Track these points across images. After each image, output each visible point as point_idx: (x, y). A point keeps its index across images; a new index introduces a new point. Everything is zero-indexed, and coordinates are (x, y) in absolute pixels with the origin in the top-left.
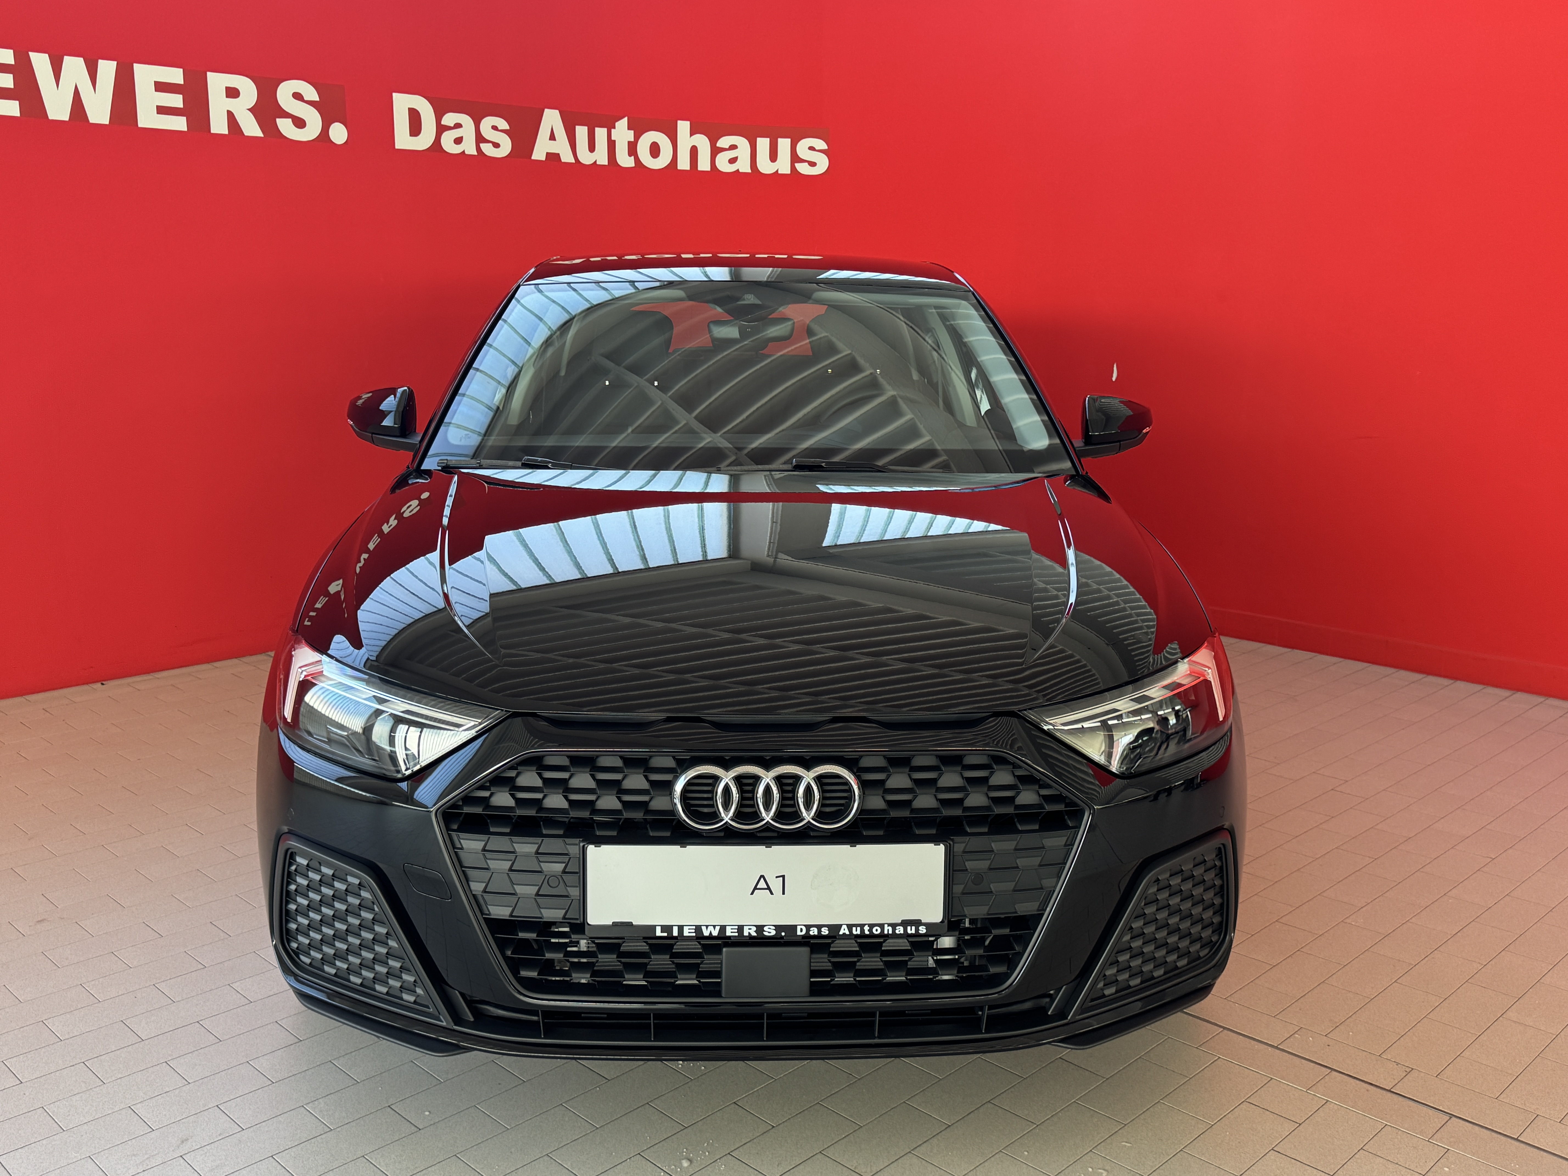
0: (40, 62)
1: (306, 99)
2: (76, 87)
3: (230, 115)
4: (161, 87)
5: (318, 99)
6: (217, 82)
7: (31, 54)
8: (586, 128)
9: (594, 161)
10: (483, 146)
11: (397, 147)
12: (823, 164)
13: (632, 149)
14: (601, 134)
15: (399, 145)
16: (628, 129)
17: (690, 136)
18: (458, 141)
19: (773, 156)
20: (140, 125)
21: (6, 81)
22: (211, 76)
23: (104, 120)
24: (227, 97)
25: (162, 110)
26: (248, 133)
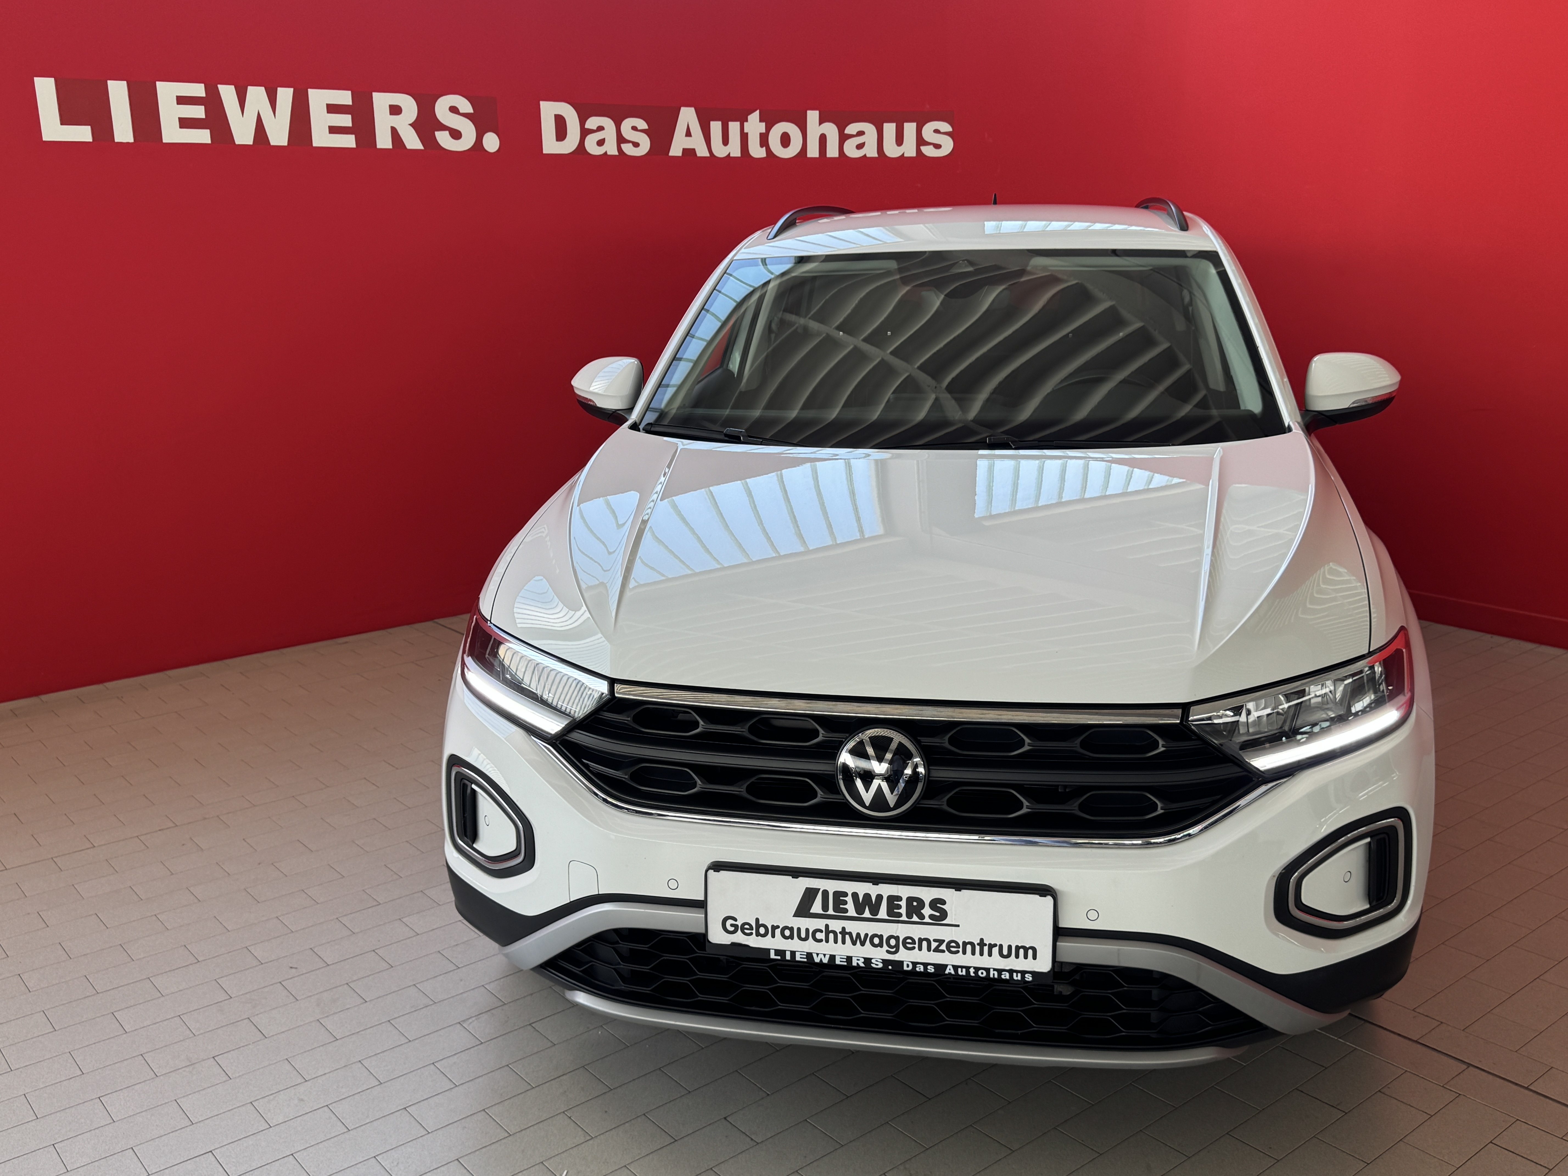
0: (227, 93)
1: (461, 111)
2: (259, 115)
4: (332, 109)
5: (471, 111)
6: (381, 101)
7: (219, 86)
8: (720, 123)
9: (728, 153)
10: (624, 147)
11: (545, 152)
12: (947, 146)
13: (764, 140)
14: (734, 127)
15: (547, 150)
16: (761, 121)
17: (820, 124)
18: (601, 143)
19: (900, 140)
20: (315, 145)
21: (198, 112)
22: (376, 96)
23: (284, 142)
24: (391, 114)
25: (333, 130)
26: (409, 146)
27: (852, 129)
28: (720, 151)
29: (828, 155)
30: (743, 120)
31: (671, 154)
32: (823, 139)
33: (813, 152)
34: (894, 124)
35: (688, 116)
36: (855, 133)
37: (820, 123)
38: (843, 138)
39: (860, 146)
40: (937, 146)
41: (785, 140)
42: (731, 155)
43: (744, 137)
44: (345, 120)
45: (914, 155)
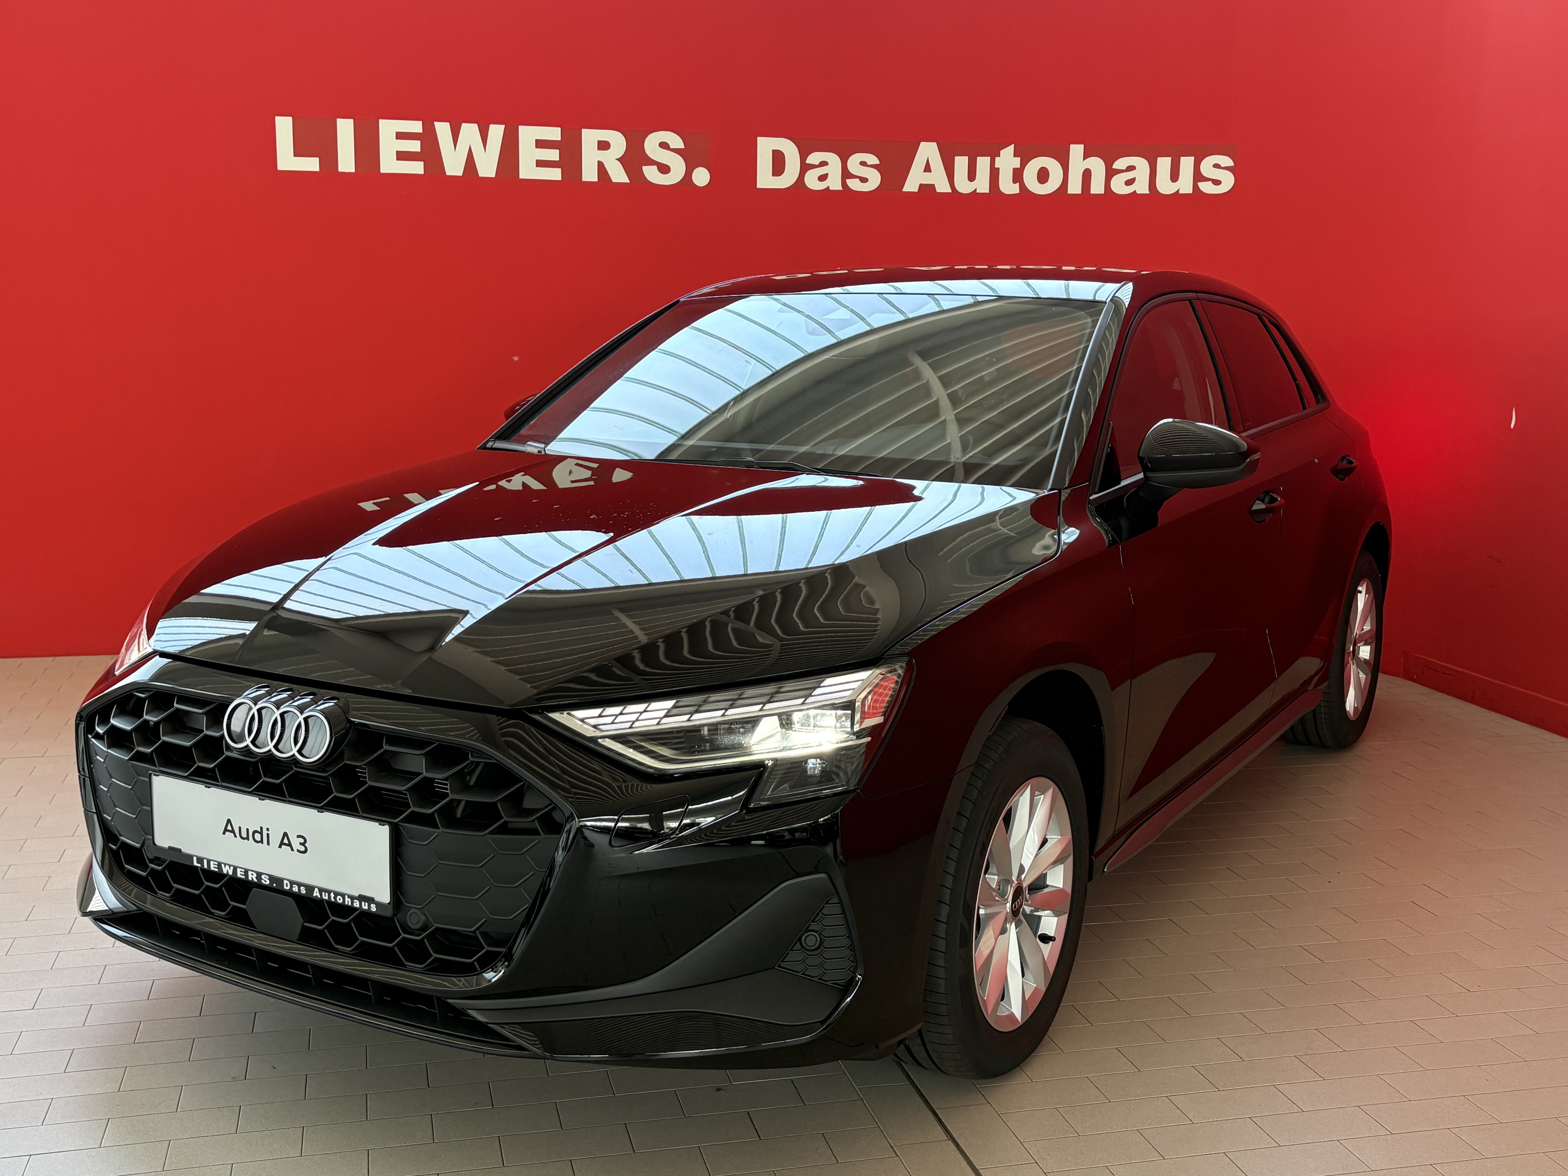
0: (443, 129)
1: (671, 147)
2: (470, 150)
3: (601, 165)
4: (541, 144)
5: (682, 146)
6: (590, 137)
7: (436, 123)
8: (967, 158)
9: (974, 189)
10: (849, 182)
11: (759, 187)
12: (1228, 182)
13: (1018, 176)
15: (760, 184)
16: (1015, 156)
17: (1084, 160)
18: (823, 178)
19: (1175, 176)
20: (521, 177)
21: (414, 146)
22: (585, 132)
23: (492, 173)
24: (599, 149)
25: (540, 164)
26: (615, 179)
27: (1121, 163)
28: (964, 186)
29: (1092, 192)
30: (994, 154)
31: (904, 190)
32: (1087, 175)
34: (1169, 159)
35: (928, 151)
36: (1125, 169)
38: (1110, 173)
39: (1129, 182)
40: (1217, 182)
41: (1043, 175)
42: (977, 192)
43: (994, 173)
44: (553, 155)
45: (1190, 191)
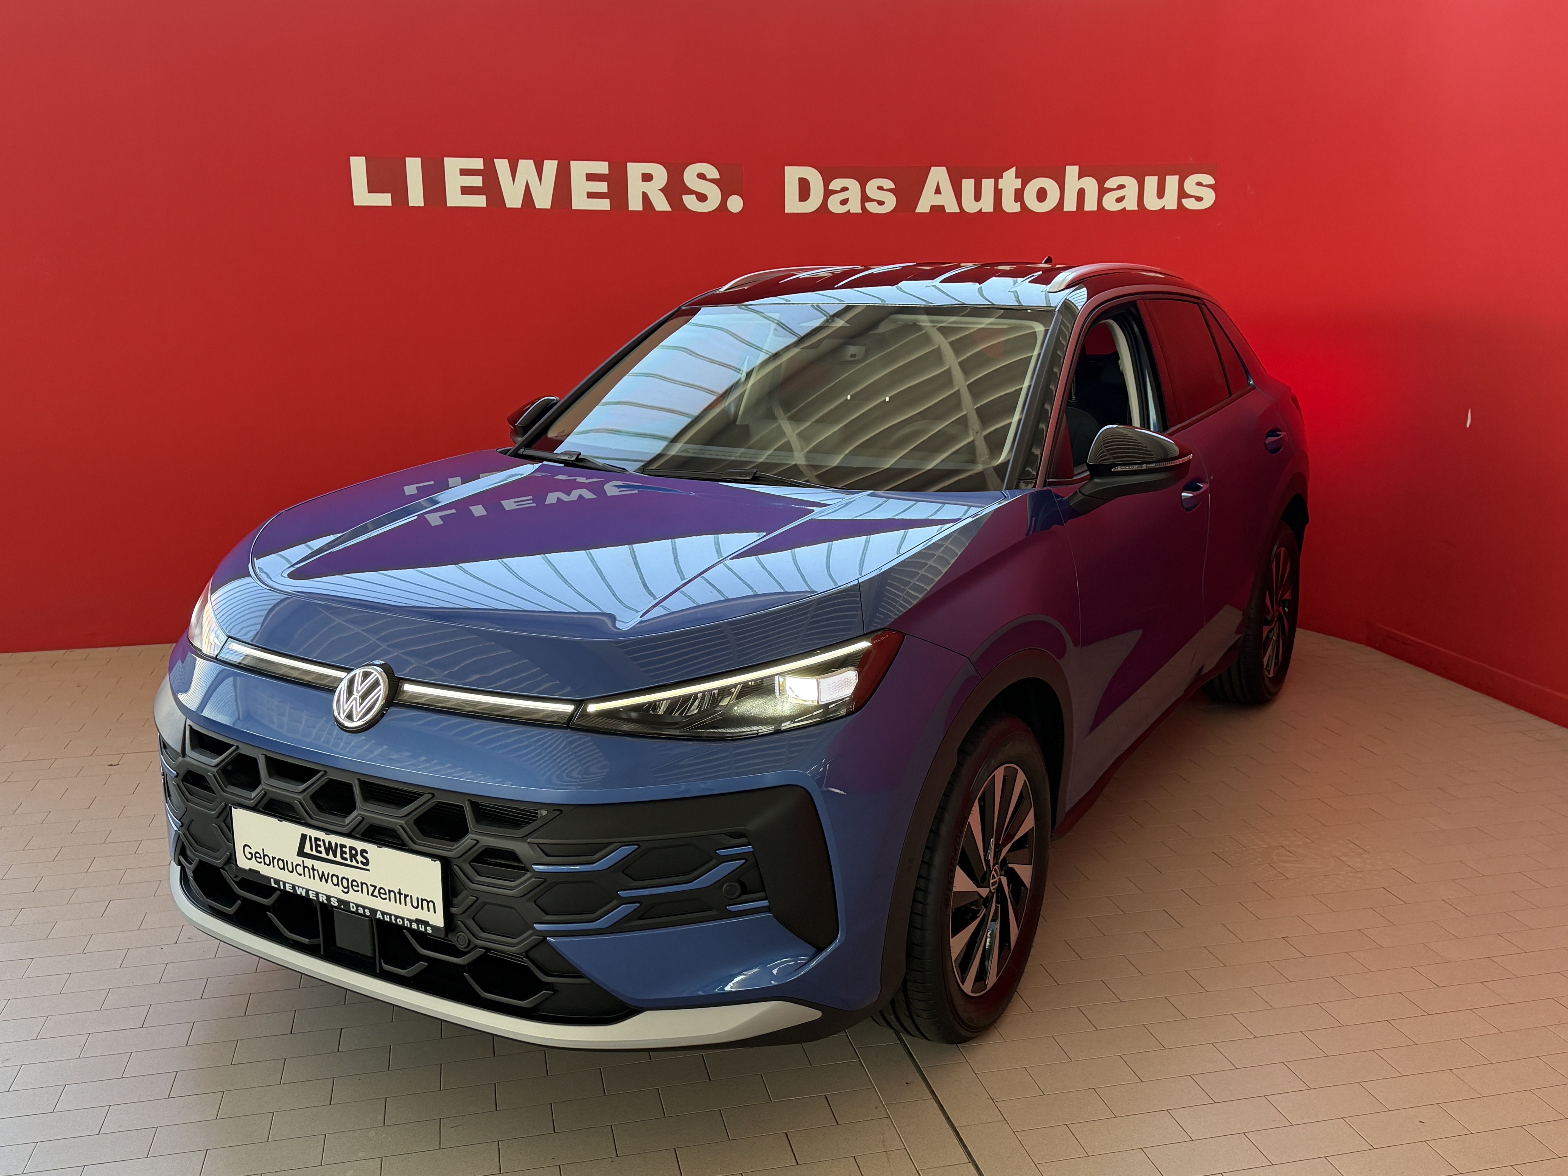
0: (502, 166)
1: (708, 177)
2: (527, 184)
3: (645, 195)
4: (591, 177)
5: (718, 177)
6: (635, 170)
7: (495, 160)
8: (973, 180)
9: (980, 209)
10: (868, 205)
11: (786, 211)
12: (1209, 198)
13: (1019, 195)
14: (988, 185)
15: (788, 210)
16: (1016, 178)
18: (844, 202)
19: (1161, 193)
20: (574, 208)
21: (477, 181)
22: (631, 166)
23: (548, 206)
24: (643, 181)
25: (591, 195)
26: (658, 208)
27: (1111, 183)
28: (971, 206)
29: (1086, 209)
30: (997, 176)
31: (917, 211)
32: (1081, 193)
33: (1070, 205)
34: (1156, 178)
35: (938, 175)
36: (1115, 187)
37: (1079, 179)
38: (1103, 191)
39: (1120, 200)
40: (1199, 199)
41: (1042, 195)
42: (983, 211)
43: (998, 193)
44: (602, 187)
45: (1175, 207)
